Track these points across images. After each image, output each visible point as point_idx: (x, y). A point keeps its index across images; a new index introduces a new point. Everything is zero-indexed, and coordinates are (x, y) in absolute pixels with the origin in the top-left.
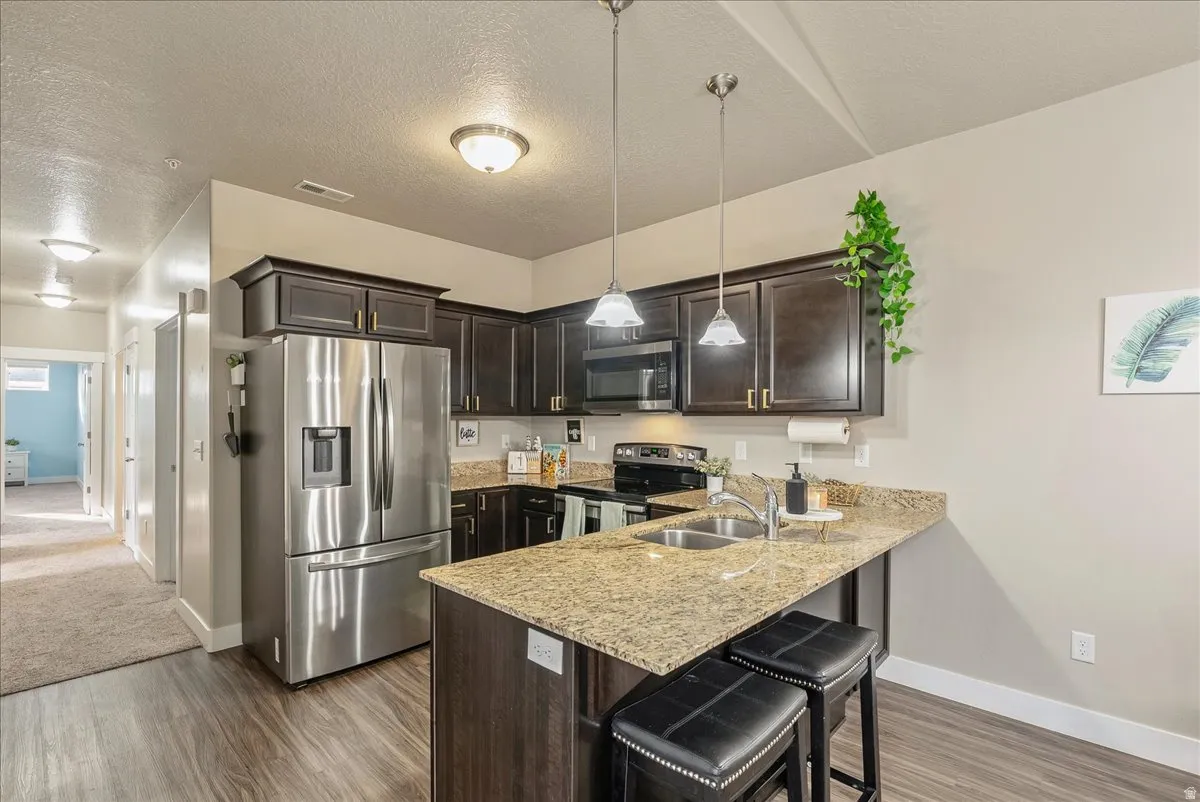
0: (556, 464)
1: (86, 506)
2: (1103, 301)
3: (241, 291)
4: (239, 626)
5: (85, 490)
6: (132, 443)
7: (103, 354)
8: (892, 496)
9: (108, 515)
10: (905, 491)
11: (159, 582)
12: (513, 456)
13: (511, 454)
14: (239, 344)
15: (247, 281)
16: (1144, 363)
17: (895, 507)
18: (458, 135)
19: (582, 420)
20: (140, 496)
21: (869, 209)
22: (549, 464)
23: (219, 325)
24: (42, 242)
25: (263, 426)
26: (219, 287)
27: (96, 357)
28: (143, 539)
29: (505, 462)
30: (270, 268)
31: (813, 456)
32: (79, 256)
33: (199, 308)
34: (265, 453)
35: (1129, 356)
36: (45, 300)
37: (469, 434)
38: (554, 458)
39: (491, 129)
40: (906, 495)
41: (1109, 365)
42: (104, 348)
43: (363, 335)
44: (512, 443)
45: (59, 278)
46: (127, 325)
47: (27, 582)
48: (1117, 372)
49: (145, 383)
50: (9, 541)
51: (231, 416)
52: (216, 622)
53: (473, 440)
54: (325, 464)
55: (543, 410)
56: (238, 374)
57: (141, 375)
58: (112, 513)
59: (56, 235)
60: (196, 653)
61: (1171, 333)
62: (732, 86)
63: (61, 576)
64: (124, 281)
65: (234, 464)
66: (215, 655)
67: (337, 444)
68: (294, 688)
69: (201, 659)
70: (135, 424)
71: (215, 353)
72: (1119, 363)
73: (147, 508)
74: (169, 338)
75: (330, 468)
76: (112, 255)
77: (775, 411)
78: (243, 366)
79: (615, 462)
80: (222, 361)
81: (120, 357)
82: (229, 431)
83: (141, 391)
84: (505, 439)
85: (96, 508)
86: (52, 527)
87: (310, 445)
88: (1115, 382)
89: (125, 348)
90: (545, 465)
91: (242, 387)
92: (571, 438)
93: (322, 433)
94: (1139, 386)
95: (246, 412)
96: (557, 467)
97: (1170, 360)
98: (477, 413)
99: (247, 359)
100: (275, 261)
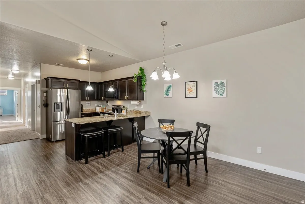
1: (16, 119)
3: (46, 81)
4: (46, 135)
5: (16, 116)
6: (27, 106)
7: (20, 88)
9: (22, 121)
11: (32, 131)
12: (97, 108)
13: (96, 107)
14: (45, 89)
15: (47, 79)
16: (167, 93)
18: (78, 59)
19: (108, 101)
20: (28, 118)
21: (142, 70)
23: (42, 86)
24: (11, 70)
25: (49, 103)
26: (42, 80)
27: (19, 89)
28: (29, 125)
29: (95, 109)
30: (50, 78)
32: (17, 72)
33: (39, 83)
34: (49, 107)
35: (166, 92)
36: (8, 78)
37: (88, 104)
38: (104, 108)
39: (82, 59)
42: (20, 87)
43: (65, 88)
44: (97, 105)
45: (12, 75)
46: (26, 83)
47: (8, 131)
48: (165, 94)
49: (30, 94)
50: (2, 125)
51: (44, 101)
52: (42, 134)
53: (89, 105)
54: (58, 109)
55: (100, 100)
56: (45, 94)
57: (29, 92)
58: (23, 120)
59: (13, 69)
60: (39, 139)
61: (169, 89)
62: (112, 56)
63: (14, 130)
64: (25, 75)
65: (45, 109)
66: (41, 139)
67: (60, 105)
68: (53, 142)
69: (39, 140)
70: (27, 103)
71: (41, 91)
73: (30, 120)
74: (34, 87)
75: (59, 109)
76: (23, 71)
77: (129, 100)
78: (46, 93)
79: (112, 108)
80: (43, 92)
81: (24, 90)
82: (44, 103)
83: (29, 95)
84: (96, 105)
85: (19, 120)
86: (11, 123)
87: (56, 105)
88: (164, 96)
89: (25, 88)
90: (102, 109)
91: (46, 96)
92: (107, 104)
93: (57, 103)
95: (46, 100)
96: (104, 110)
97: (169, 93)
98: (89, 100)
99: (47, 92)
100: (50, 77)
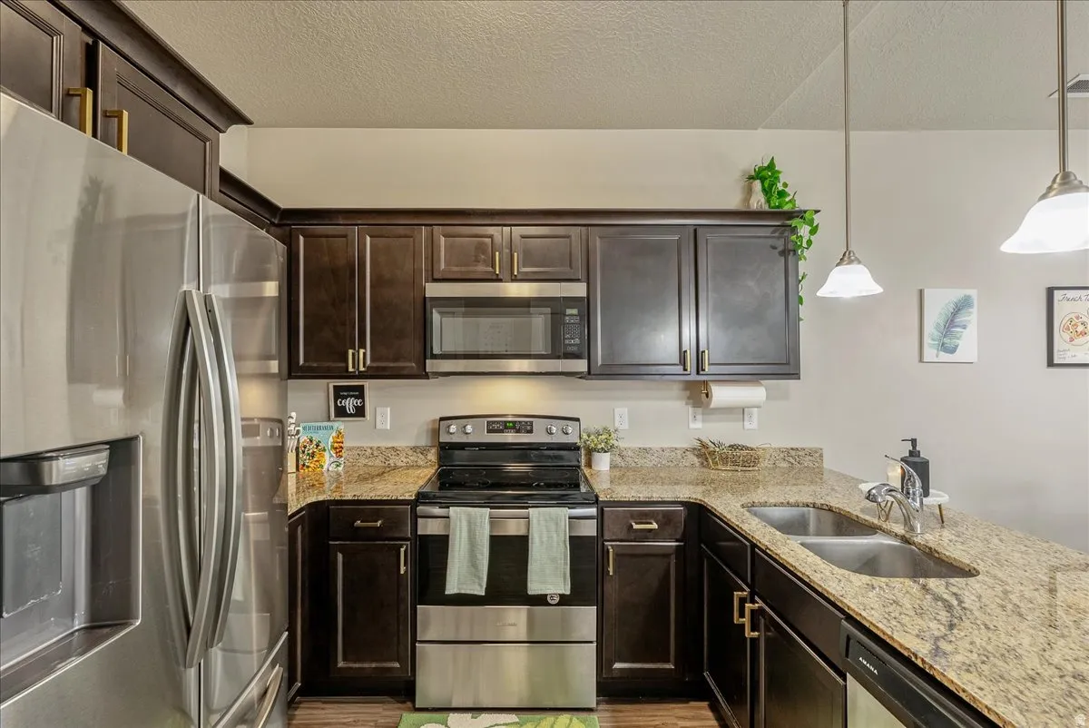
0: (327, 454)
2: (921, 292)
8: (782, 455)
10: (792, 449)
16: (946, 340)
17: (785, 465)
22: (313, 455)
31: (703, 421)
35: (937, 335)
38: (322, 445)
40: (793, 453)
41: (927, 340)
48: (931, 346)
61: (960, 319)
72: (933, 340)
88: (930, 353)
94: (944, 357)
96: (327, 459)
97: (958, 339)
